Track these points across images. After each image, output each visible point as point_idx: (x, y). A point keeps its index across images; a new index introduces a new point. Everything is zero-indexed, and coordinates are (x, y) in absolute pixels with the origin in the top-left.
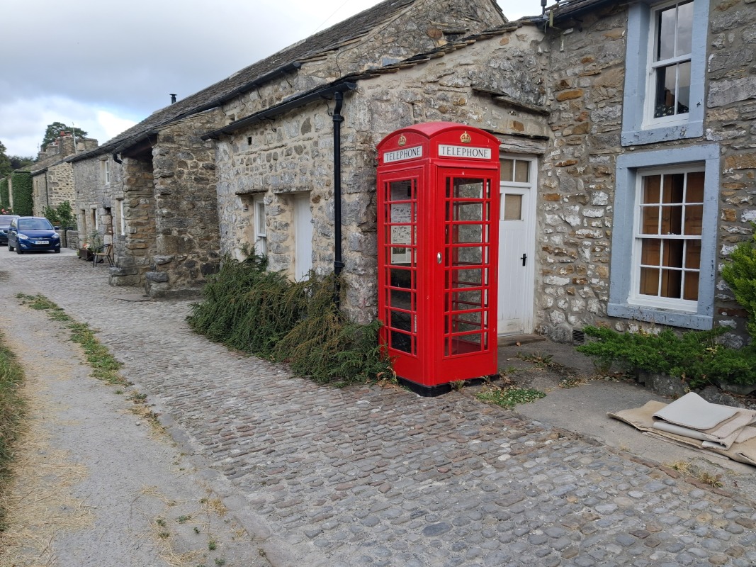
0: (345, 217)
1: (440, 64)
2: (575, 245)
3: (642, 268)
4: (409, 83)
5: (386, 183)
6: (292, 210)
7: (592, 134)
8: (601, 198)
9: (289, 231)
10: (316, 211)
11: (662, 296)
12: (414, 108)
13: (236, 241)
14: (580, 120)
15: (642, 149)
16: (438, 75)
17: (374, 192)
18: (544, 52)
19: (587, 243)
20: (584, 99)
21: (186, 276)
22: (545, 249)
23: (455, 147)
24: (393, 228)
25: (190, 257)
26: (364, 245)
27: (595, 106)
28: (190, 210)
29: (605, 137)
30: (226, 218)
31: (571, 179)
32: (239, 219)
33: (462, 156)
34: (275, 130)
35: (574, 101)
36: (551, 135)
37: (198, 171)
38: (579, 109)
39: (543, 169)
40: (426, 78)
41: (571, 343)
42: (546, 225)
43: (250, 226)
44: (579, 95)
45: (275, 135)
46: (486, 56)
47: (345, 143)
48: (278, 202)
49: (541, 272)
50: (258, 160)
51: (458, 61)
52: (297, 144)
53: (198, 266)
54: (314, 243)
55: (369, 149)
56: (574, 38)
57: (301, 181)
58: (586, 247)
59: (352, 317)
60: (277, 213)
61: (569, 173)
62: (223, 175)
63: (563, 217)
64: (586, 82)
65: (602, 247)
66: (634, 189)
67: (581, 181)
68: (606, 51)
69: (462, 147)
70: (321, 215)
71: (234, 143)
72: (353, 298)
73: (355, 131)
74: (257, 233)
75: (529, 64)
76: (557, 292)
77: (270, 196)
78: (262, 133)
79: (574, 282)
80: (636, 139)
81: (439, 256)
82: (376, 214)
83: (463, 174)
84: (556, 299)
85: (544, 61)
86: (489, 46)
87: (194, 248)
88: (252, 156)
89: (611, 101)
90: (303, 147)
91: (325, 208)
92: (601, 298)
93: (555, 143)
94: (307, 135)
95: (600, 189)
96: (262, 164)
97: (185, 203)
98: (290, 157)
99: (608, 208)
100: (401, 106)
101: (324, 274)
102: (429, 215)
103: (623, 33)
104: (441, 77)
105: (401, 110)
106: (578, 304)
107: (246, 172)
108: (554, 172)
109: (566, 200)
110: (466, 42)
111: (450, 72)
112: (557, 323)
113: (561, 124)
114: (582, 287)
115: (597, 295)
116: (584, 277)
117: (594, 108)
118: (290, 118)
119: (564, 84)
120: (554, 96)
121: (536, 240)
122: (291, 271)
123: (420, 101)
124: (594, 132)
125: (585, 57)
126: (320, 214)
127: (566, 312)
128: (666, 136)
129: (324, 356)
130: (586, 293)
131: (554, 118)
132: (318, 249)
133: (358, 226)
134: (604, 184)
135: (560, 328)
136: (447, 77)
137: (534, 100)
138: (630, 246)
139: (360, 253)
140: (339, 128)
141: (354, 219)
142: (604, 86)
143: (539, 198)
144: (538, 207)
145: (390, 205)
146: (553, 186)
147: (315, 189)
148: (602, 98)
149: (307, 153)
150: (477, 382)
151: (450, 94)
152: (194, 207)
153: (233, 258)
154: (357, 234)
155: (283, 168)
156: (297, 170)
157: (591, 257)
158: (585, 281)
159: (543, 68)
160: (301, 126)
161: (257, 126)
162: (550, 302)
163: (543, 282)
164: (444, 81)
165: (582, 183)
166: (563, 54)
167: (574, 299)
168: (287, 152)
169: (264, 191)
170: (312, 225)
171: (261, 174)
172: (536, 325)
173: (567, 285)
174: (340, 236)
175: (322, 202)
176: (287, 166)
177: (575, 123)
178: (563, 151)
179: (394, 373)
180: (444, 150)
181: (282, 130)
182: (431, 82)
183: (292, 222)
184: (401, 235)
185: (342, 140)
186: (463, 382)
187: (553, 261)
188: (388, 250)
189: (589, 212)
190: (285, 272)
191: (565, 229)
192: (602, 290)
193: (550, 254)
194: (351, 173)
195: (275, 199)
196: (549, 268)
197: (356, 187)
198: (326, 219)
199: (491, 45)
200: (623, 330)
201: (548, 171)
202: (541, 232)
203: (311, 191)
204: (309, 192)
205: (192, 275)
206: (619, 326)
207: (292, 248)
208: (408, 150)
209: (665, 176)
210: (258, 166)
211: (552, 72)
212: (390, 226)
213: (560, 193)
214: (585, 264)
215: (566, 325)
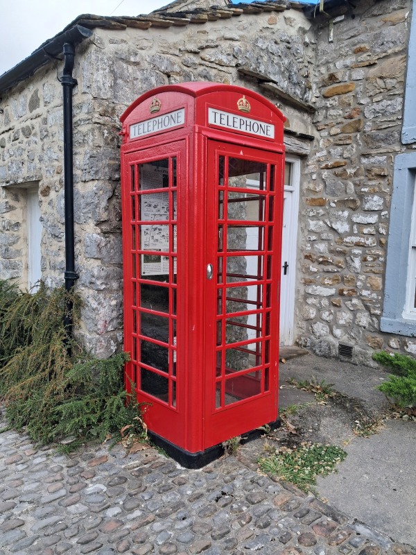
0: (80, 213)
1: (201, 32)
2: (343, 253)
4: (164, 47)
5: (132, 166)
6: (24, 208)
7: (364, 132)
8: (375, 202)
9: (21, 232)
10: (45, 206)
12: (169, 80)
14: (351, 117)
16: (200, 45)
17: (118, 180)
18: (311, 42)
19: (357, 251)
20: (357, 93)
22: (307, 257)
23: (231, 116)
24: (144, 227)
26: (104, 252)
27: (369, 100)
29: (382, 134)
31: (340, 182)
33: (238, 129)
34: (2, 111)
35: (344, 96)
36: (316, 134)
38: (350, 105)
39: (306, 172)
40: (184, 45)
41: (337, 358)
42: (309, 231)
44: (350, 89)
45: (2, 118)
46: (253, 33)
47: (79, 115)
48: (6, 197)
49: (303, 281)
51: (222, 33)
52: (24, 125)
54: (44, 246)
55: (111, 124)
56: (345, 27)
57: (29, 170)
58: (356, 255)
59: (88, 346)
60: (5, 210)
61: (336, 175)
63: (328, 223)
64: (359, 74)
65: (375, 257)
66: (412, 193)
67: (352, 184)
68: (383, 38)
70: (52, 211)
72: (90, 321)
73: (91, 97)
75: (297, 53)
76: (320, 303)
79: (341, 293)
81: (209, 268)
82: (121, 210)
83: (241, 153)
84: (319, 310)
85: (310, 53)
86: (256, 22)
89: (389, 94)
90: (31, 128)
91: (55, 202)
92: (372, 312)
93: (321, 143)
94: (35, 112)
95: (373, 193)
98: (17, 142)
99: (383, 213)
100: (154, 74)
101: (54, 286)
102: (195, 209)
103: (407, 15)
104: (202, 48)
105: (153, 80)
106: (345, 317)
108: (319, 175)
109: (333, 205)
110: (232, 9)
111: (212, 44)
112: (320, 336)
113: (328, 122)
114: (350, 298)
115: (368, 308)
116: (353, 288)
117: (368, 103)
118: (17, 94)
119: (332, 78)
120: (320, 92)
121: (298, 247)
122: (23, 279)
123: (178, 74)
124: (367, 129)
125: (358, 46)
126: (49, 210)
127: (331, 325)
129: (46, 404)
130: (353, 305)
131: (320, 117)
132: (47, 255)
133: (97, 225)
134: (379, 187)
135: (325, 342)
136: (209, 49)
137: (301, 94)
138: (406, 256)
139: (100, 261)
140: (71, 96)
141: (90, 215)
142: (381, 78)
143: (301, 203)
144: (300, 212)
145: (139, 196)
146: (318, 190)
147: (44, 178)
148: (378, 91)
149: (35, 135)
150: (255, 434)
151: (213, 72)
154: (95, 236)
155: (11, 156)
156: (25, 157)
157: (362, 267)
158: (354, 292)
159: (309, 60)
160: (28, 101)
162: (312, 313)
163: (305, 291)
164: (206, 54)
165: (351, 186)
166: (332, 44)
167: (339, 311)
168: (14, 136)
170: (40, 225)
172: (296, 337)
173: (332, 296)
174: (73, 238)
175: (53, 194)
176: (15, 153)
177: (344, 120)
178: (329, 152)
179: (145, 425)
180: (215, 117)
181: (9, 111)
182: (191, 52)
183: (24, 221)
184: (155, 239)
185: (75, 111)
186: (239, 439)
187: (316, 270)
188: (138, 258)
189: (359, 218)
190: (15, 280)
191: (331, 236)
192: (374, 303)
193: (313, 262)
194: (86, 154)
195: (3, 193)
196: (312, 278)
197: (92, 172)
198: (57, 216)
199: (259, 21)
200: (399, 347)
201: (312, 174)
202: (304, 239)
203: (39, 181)
204: (38, 181)
206: (394, 343)
207: (24, 252)
208: (163, 117)
211: (318, 66)
212: (140, 225)
213: (327, 197)
214: (354, 275)
215: (331, 338)
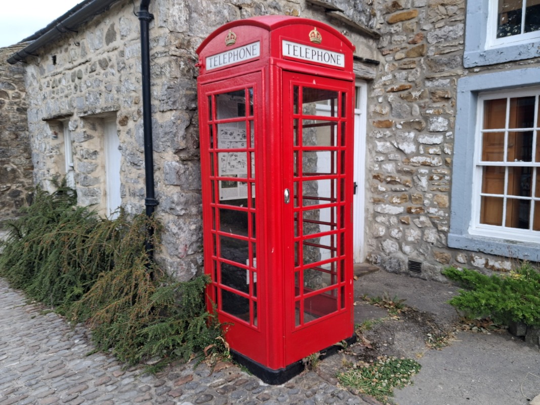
0: (159, 142)
2: (410, 173)
3: (482, 197)
5: (209, 96)
6: (102, 137)
7: (428, 57)
8: (440, 123)
9: (98, 160)
10: (123, 135)
11: (506, 225)
12: (241, 12)
13: (46, 172)
14: (414, 43)
15: (488, 69)
17: (194, 110)
19: (424, 170)
20: (420, 20)
21: (10, 206)
22: (376, 177)
23: (304, 47)
24: (221, 155)
25: (14, 187)
26: (183, 178)
27: (431, 26)
28: (12, 140)
29: (444, 59)
30: (37, 147)
31: (405, 105)
32: (48, 147)
33: (311, 60)
34: (79, 43)
35: (407, 23)
36: (381, 59)
37: (20, 101)
38: (413, 31)
39: (372, 95)
41: (406, 274)
42: (376, 152)
43: (61, 156)
44: (413, 15)
45: (78, 50)
47: (156, 48)
48: (84, 127)
49: (372, 200)
50: (64, 82)
52: (101, 57)
53: (23, 196)
54: (123, 173)
55: (187, 56)
57: (107, 100)
58: (423, 175)
59: (170, 269)
60: (83, 140)
61: (402, 98)
62: (32, 101)
63: (395, 144)
64: (421, 1)
65: (441, 176)
66: (475, 114)
67: (416, 106)
69: (311, 48)
70: (130, 140)
71: (40, 65)
72: (171, 245)
73: (168, 31)
74: (68, 163)
76: (389, 221)
77: (75, 121)
78: (66, 50)
79: (409, 211)
80: (482, 59)
81: (286, 193)
82: (198, 138)
83: (314, 82)
84: (389, 228)
87: (19, 177)
88: (57, 77)
89: (451, 20)
90: (108, 60)
91: (134, 132)
92: (440, 228)
93: (386, 67)
94: (112, 45)
95: (438, 114)
96: (67, 84)
97: (7, 133)
98: (94, 73)
99: (448, 134)
100: (227, 7)
101: (134, 212)
102: (272, 137)
105: (226, 12)
106: (413, 234)
107: (53, 95)
108: (386, 98)
109: (400, 127)
112: (390, 253)
113: (392, 47)
114: (418, 215)
115: (435, 225)
116: (419, 206)
117: (431, 29)
118: (93, 28)
119: (396, 5)
120: (384, 18)
121: (366, 168)
122: (102, 206)
123: (249, 6)
124: (430, 54)
126: (128, 139)
127: (400, 242)
128: (520, 54)
129: (131, 327)
130: (422, 223)
131: (385, 42)
132: (127, 182)
133: (175, 153)
134: (443, 109)
135: (395, 258)
137: (366, 21)
138: (471, 174)
139: (179, 188)
140: (148, 30)
141: (169, 144)
142: (442, 5)
143: (368, 125)
144: (367, 134)
145: (216, 124)
146: (384, 112)
147: (122, 109)
148: (440, 18)
149: (112, 67)
150: (333, 350)
151: (282, 3)
152: (17, 137)
153: (45, 190)
154: (174, 163)
155: (88, 87)
156: (102, 88)
157: (429, 185)
158: (422, 210)
160: (105, 34)
161: (61, 43)
162: (382, 231)
163: (374, 210)
165: (416, 108)
167: (408, 228)
168: (91, 68)
169: (70, 115)
170: (119, 153)
171: (67, 96)
172: (367, 254)
173: (401, 214)
174: (152, 166)
175: (131, 124)
176: (92, 84)
177: (408, 46)
178: (394, 76)
179: (227, 345)
180: (289, 49)
181: (85, 43)
183: (102, 149)
184: (232, 165)
185: (152, 44)
186: (318, 355)
187: (384, 190)
188: (215, 184)
189: (425, 139)
190: (94, 207)
191: (398, 156)
192: (441, 220)
193: (382, 182)
194: (163, 85)
195: (81, 123)
196: (380, 197)
197: (170, 103)
198: (136, 144)
200: (466, 262)
201: (378, 97)
202: (372, 160)
203: (117, 111)
204: (116, 112)
205: (17, 205)
206: (461, 258)
207: (102, 180)
208: (239, 49)
209: (512, 100)
210: (63, 87)
212: (217, 153)
213: (393, 119)
214: (421, 193)
215: (400, 255)
